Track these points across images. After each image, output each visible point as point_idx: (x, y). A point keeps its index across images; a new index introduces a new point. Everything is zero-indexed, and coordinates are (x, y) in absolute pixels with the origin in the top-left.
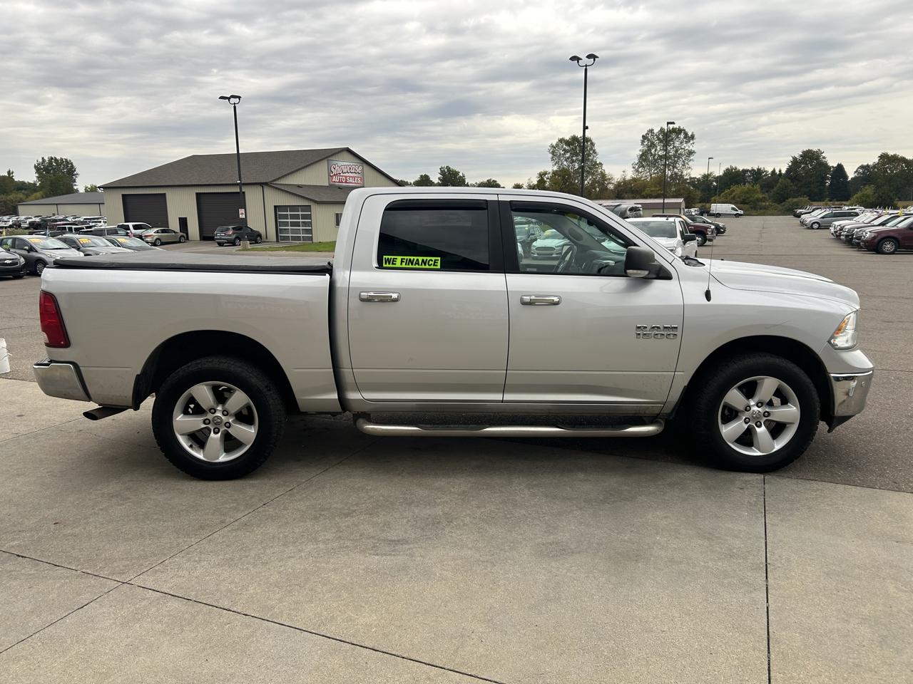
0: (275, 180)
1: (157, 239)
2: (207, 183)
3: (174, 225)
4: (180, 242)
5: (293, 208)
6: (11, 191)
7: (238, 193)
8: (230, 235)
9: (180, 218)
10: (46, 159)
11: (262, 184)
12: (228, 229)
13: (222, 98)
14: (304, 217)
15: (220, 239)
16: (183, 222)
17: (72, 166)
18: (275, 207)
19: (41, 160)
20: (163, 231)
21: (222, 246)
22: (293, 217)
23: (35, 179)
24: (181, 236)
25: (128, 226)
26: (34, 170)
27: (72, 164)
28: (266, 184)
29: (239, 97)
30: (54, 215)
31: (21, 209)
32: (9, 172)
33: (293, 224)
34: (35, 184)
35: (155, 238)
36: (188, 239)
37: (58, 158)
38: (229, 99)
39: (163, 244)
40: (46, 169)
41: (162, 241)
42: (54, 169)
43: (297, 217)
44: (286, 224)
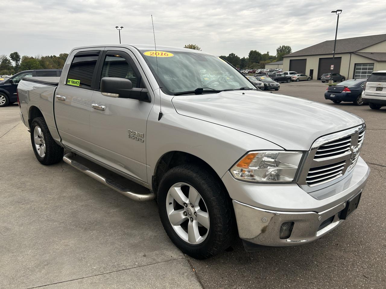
0: (357, 51)
1: (298, 79)
2: (325, 53)
3: (308, 73)
4: (308, 80)
5: (364, 64)
6: (267, 60)
7: (332, 58)
8: (328, 78)
9: (310, 70)
10: (281, 46)
11: (351, 53)
12: (328, 75)
13: (333, 12)
14: (369, 69)
15: (323, 79)
16: (312, 71)
17: (290, 49)
18: (355, 64)
19: (279, 47)
20: (301, 75)
21: (324, 82)
22: (363, 69)
23: (276, 55)
24: (309, 78)
25: (288, 73)
26: (276, 51)
27: (290, 48)
28: (353, 53)
29: (341, 11)
30: (277, 68)
31: (266, 66)
32: (268, 53)
33: (363, 73)
34: (275, 57)
35: (297, 78)
36: (312, 79)
37: (286, 46)
38: (336, 12)
39: (300, 81)
40: (281, 51)
41: (300, 79)
42: (283, 50)
43: (366, 69)
44: (359, 72)
